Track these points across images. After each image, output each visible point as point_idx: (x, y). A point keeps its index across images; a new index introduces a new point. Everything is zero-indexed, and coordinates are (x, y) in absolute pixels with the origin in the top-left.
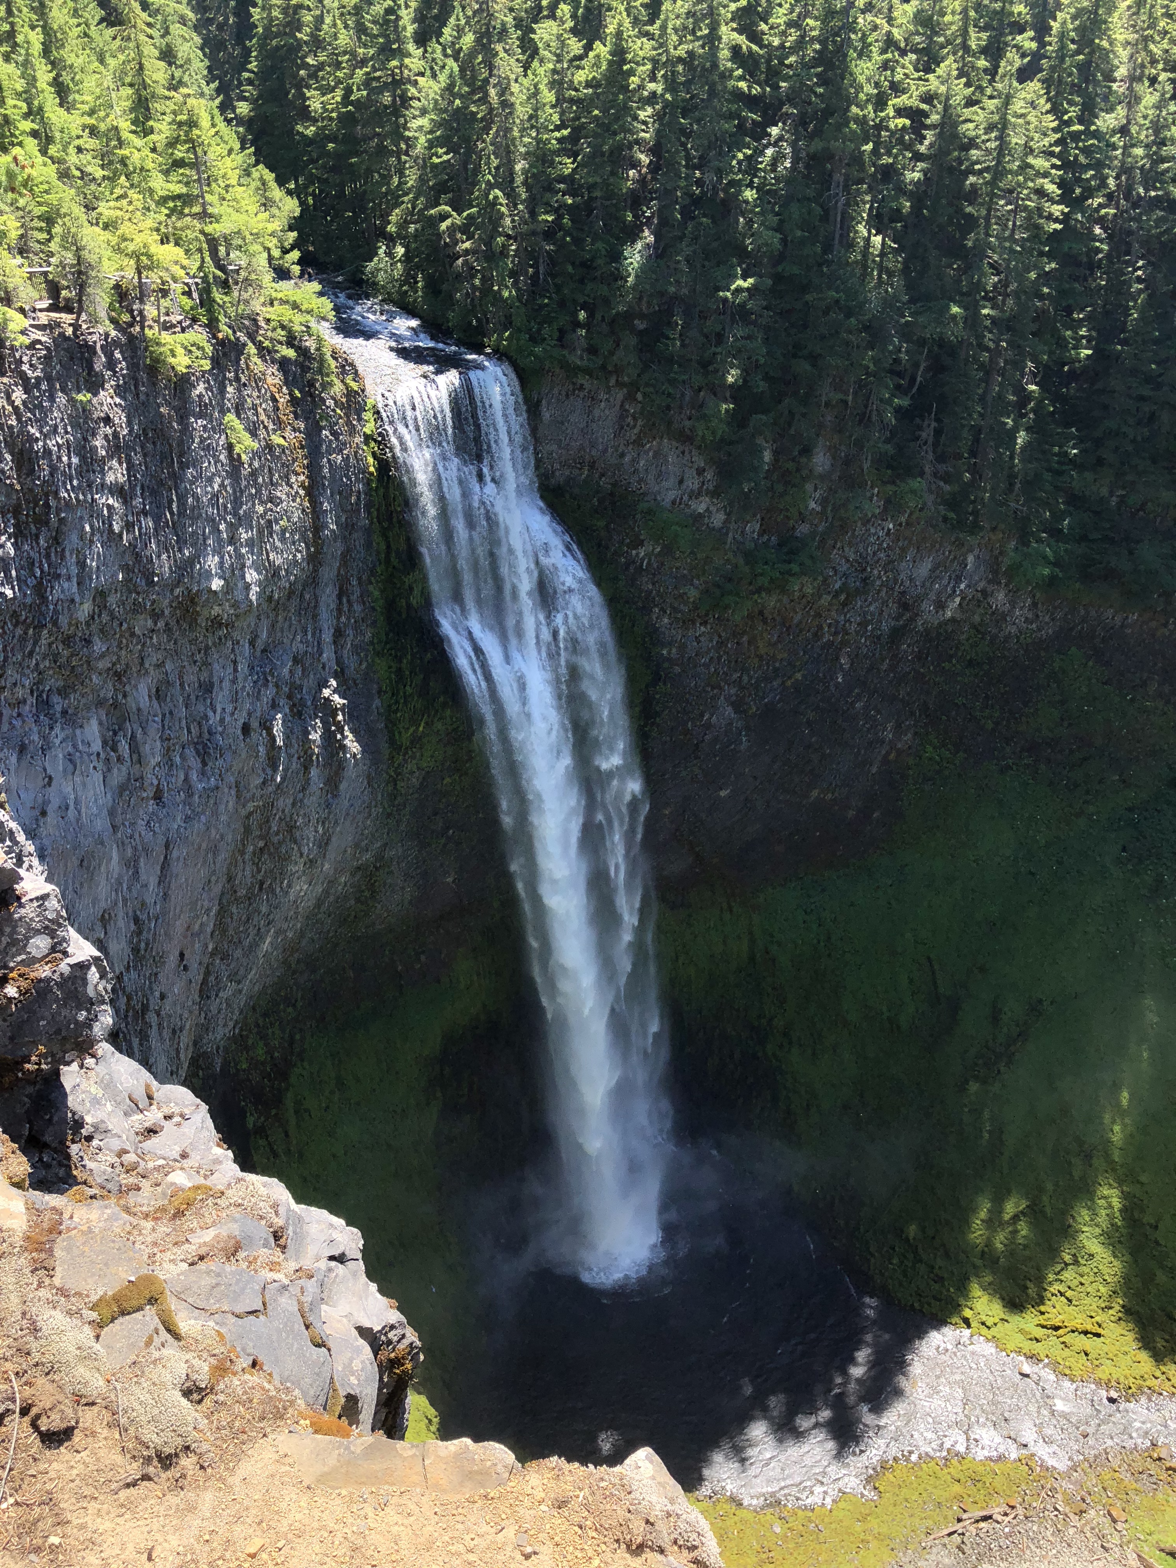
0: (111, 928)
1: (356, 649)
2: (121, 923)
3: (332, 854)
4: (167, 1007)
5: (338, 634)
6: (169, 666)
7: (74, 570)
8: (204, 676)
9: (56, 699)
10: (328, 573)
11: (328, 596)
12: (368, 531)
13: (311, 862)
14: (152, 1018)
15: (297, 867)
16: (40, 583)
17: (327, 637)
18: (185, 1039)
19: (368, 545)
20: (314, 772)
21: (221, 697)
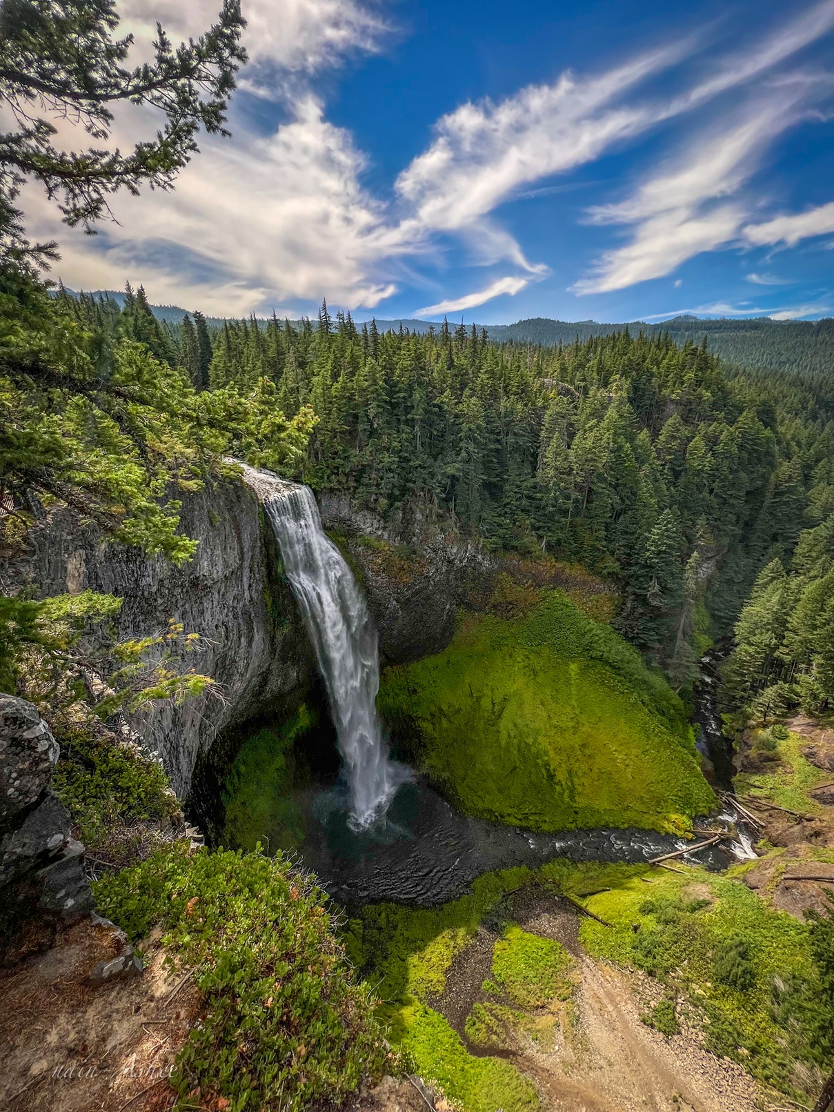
0: (164, 715)
1: (256, 591)
2: (168, 712)
3: (249, 672)
4: (187, 743)
5: (250, 586)
6: (187, 606)
7: (151, 573)
8: (201, 608)
9: (142, 624)
10: (246, 564)
11: (246, 573)
12: (261, 548)
13: (242, 675)
14: (181, 749)
15: (237, 677)
16: (136, 580)
17: (246, 587)
18: (194, 755)
19: (261, 552)
20: (243, 640)
21: (208, 616)
